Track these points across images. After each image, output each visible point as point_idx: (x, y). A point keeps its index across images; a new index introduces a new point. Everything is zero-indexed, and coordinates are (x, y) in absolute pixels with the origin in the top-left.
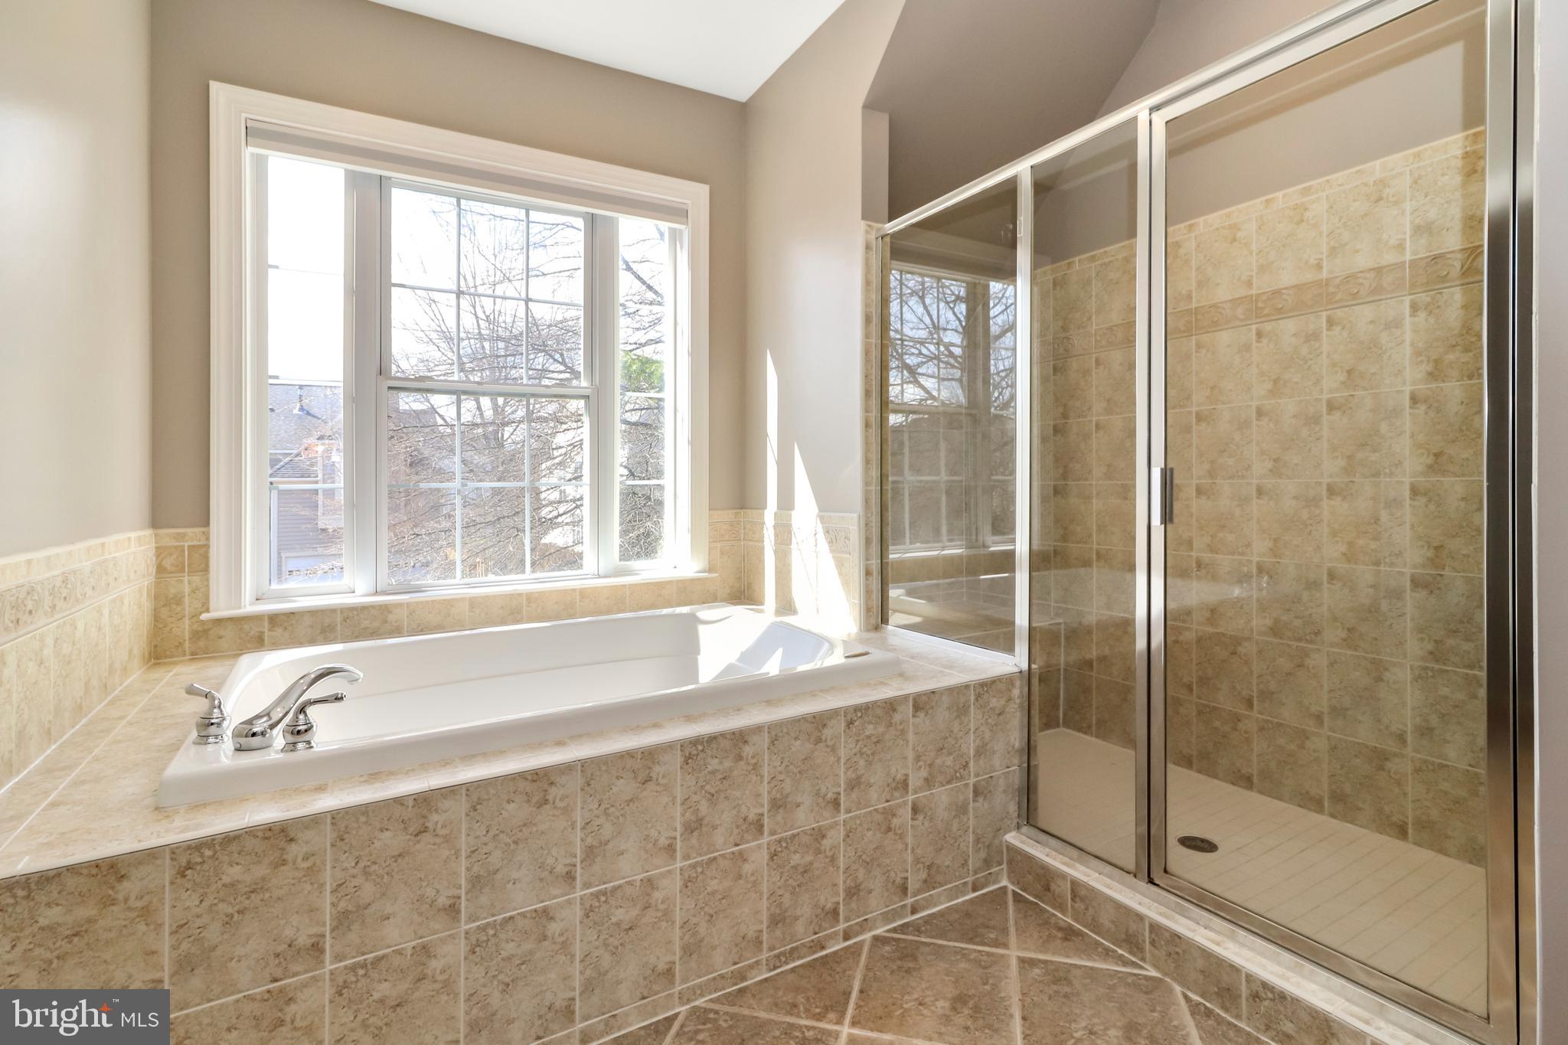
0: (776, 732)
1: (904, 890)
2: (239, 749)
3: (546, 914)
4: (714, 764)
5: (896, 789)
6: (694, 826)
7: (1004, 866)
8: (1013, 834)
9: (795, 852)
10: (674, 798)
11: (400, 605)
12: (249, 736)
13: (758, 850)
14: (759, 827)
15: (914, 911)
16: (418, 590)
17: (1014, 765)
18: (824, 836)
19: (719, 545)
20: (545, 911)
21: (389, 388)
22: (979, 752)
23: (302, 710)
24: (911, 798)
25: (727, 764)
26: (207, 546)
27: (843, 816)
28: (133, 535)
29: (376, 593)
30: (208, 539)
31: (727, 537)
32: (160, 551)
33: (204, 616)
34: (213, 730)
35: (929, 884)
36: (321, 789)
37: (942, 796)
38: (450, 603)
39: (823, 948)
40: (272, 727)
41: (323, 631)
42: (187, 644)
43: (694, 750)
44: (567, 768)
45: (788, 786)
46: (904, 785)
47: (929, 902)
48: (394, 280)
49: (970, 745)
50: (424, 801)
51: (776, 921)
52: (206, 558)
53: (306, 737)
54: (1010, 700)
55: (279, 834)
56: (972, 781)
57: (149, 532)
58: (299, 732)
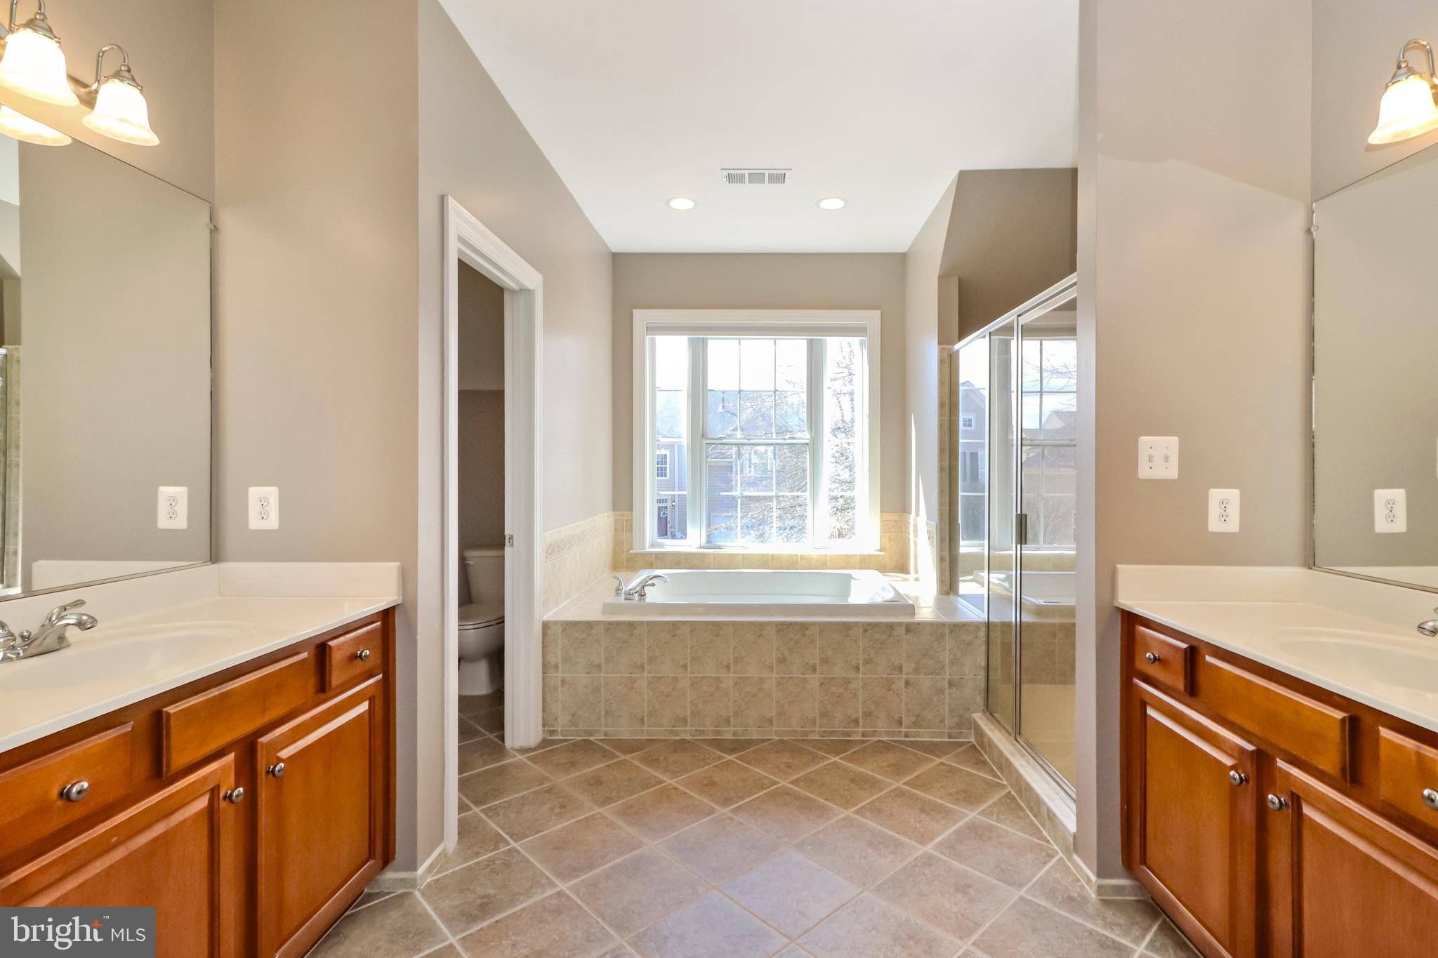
0: (824, 627)
1: (900, 723)
2: (626, 599)
3: (718, 680)
4: (791, 635)
5: (894, 669)
6: (782, 661)
7: (972, 731)
8: (979, 714)
9: (834, 686)
10: (773, 647)
11: (710, 554)
12: (629, 595)
13: (814, 680)
14: (814, 670)
15: (906, 736)
16: (719, 547)
17: (980, 675)
18: (850, 683)
19: (888, 535)
20: (719, 678)
21: (706, 444)
22: (952, 663)
23: (643, 587)
24: (904, 677)
25: (798, 637)
26: (632, 520)
27: (861, 676)
28: (605, 514)
29: (700, 547)
30: (632, 517)
31: (893, 530)
32: (615, 521)
33: (631, 552)
34: (619, 591)
35: (916, 724)
36: (646, 615)
37: (925, 681)
38: (733, 556)
39: (849, 736)
40: (636, 593)
41: (676, 564)
42: (625, 564)
43: (783, 628)
44: (727, 623)
45: (830, 653)
46: (900, 669)
47: (917, 735)
48: (709, 388)
49: (946, 657)
50: (675, 624)
51: (824, 715)
52: (631, 525)
53: (644, 597)
54: (976, 637)
55: (631, 625)
56: (947, 677)
57: (613, 512)
58: (642, 596)
